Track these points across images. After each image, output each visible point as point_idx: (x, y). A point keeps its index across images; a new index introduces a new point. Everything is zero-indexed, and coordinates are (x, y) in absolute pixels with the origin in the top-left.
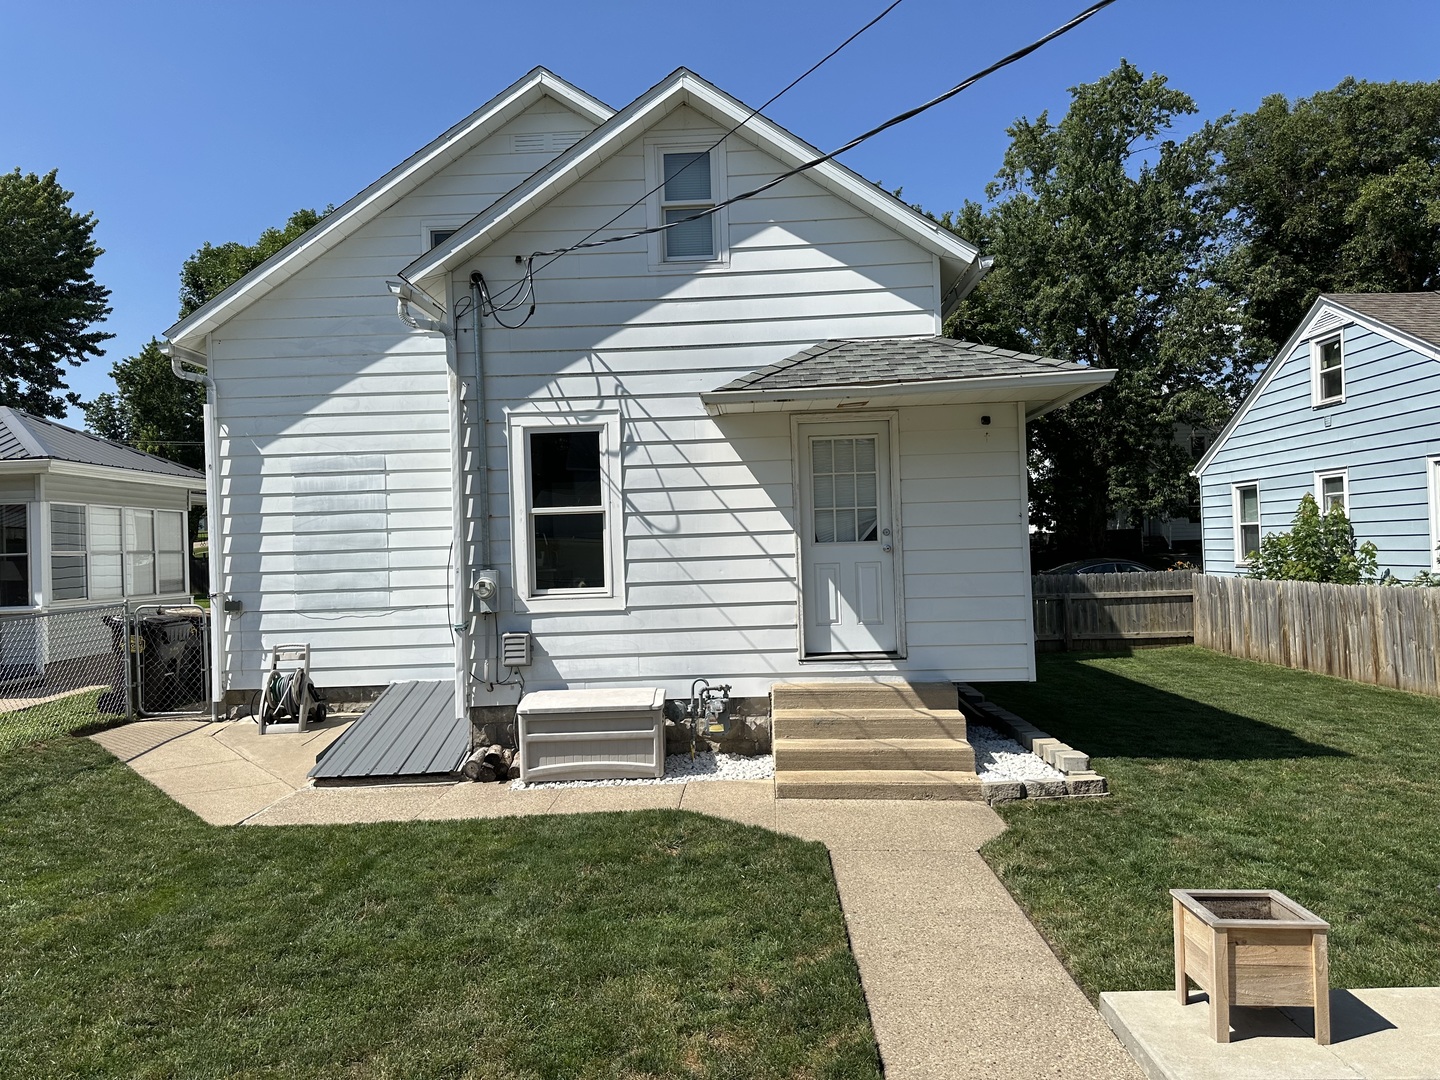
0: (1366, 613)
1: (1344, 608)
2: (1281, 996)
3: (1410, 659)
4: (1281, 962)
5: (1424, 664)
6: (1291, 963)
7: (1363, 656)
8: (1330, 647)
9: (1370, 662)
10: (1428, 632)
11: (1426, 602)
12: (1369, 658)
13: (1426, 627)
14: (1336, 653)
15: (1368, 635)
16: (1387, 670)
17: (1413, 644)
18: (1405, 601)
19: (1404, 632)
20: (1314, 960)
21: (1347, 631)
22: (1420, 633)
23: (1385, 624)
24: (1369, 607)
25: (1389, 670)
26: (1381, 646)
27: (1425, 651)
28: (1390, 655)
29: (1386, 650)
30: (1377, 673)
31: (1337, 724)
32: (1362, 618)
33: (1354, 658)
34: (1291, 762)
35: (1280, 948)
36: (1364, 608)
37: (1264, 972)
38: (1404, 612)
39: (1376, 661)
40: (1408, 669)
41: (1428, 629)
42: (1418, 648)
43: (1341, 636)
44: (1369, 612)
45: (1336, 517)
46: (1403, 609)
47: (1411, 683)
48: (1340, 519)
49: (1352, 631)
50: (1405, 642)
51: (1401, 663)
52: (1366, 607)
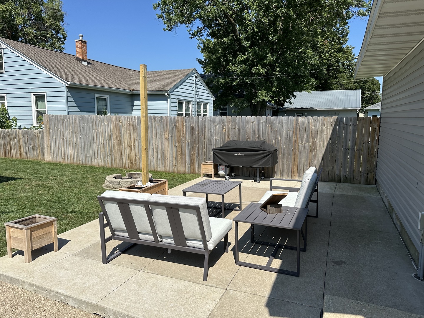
0: (17, 138)
1: (9, 136)
2: (45, 243)
3: (31, 151)
4: (45, 233)
5: (35, 152)
6: (47, 232)
7: (16, 150)
8: (5, 149)
9: (19, 152)
10: (36, 142)
11: (35, 134)
12: (18, 151)
13: (35, 141)
14: (7, 151)
15: (18, 144)
16: (24, 154)
17: (32, 146)
18: (29, 134)
19: (29, 143)
20: (53, 229)
21: (11, 143)
22: (34, 143)
23: (23, 141)
24: (18, 136)
25: (25, 154)
26: (22, 147)
27: (35, 148)
28: (25, 150)
29: (23, 148)
30: (21, 155)
31: (15, 170)
32: (16, 139)
33: (13, 151)
34: (7, 183)
35: (44, 229)
36: (16, 136)
37: (40, 237)
38: (29, 137)
39: (20, 152)
40: (30, 154)
41: (36, 141)
42: (33, 147)
43: (9, 145)
44: (18, 138)
45: (3, 109)
46: (28, 136)
47: (31, 157)
48: (4, 110)
49: (13, 144)
50: (29, 146)
51: (28, 152)
52: (17, 136)
